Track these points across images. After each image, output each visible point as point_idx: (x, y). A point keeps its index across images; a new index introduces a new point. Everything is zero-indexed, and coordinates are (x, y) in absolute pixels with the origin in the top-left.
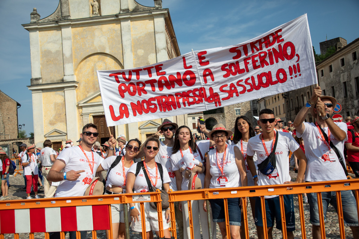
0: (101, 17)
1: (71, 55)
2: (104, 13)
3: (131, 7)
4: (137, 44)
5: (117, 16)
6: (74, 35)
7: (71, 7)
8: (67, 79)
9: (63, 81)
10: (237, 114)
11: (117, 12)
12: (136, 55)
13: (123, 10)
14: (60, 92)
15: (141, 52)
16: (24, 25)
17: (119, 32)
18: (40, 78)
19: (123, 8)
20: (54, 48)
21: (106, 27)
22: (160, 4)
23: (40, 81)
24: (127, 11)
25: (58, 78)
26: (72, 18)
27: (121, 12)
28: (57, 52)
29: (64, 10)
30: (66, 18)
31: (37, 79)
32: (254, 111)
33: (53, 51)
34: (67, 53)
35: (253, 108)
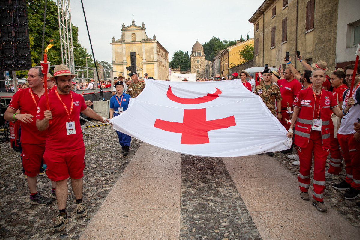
0: (136, 42)
1: (126, 54)
2: (137, 40)
3: (146, 39)
4: (147, 52)
5: (141, 42)
6: (126, 47)
7: (126, 37)
8: (124, 62)
9: (122, 62)
10: (197, 72)
11: (140, 40)
12: (147, 55)
13: (143, 40)
14: (122, 66)
15: (148, 54)
16: (110, 43)
17: (141, 47)
18: (115, 61)
19: (143, 39)
20: (120, 51)
21: (137, 45)
22: (155, 38)
23: (115, 62)
24: (144, 40)
25: (121, 61)
26: (126, 42)
27: (142, 41)
28: (121, 52)
29: (123, 38)
30: (124, 41)
31: (114, 61)
32: (206, 71)
33: (120, 52)
34: (124, 53)
35: (206, 70)
